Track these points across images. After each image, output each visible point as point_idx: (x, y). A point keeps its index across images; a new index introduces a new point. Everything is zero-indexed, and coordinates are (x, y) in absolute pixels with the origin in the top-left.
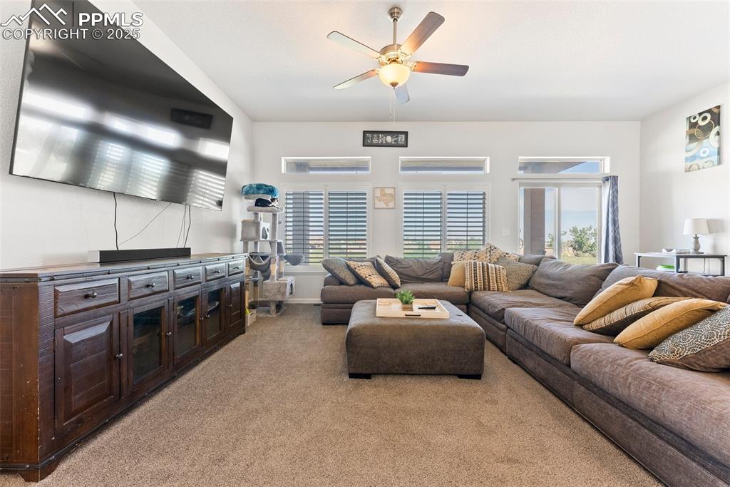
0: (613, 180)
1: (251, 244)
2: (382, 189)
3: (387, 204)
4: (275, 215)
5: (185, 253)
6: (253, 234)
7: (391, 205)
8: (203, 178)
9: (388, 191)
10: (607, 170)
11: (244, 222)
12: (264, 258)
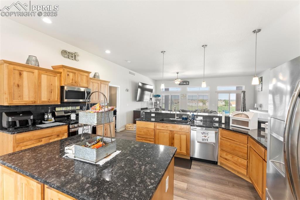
0: (244, 92)
1: (155, 106)
2: (183, 95)
3: (184, 98)
4: (160, 101)
5: (147, 109)
6: (156, 105)
7: (185, 98)
8: (147, 93)
9: (184, 95)
10: (244, 89)
11: (155, 102)
12: (158, 109)
